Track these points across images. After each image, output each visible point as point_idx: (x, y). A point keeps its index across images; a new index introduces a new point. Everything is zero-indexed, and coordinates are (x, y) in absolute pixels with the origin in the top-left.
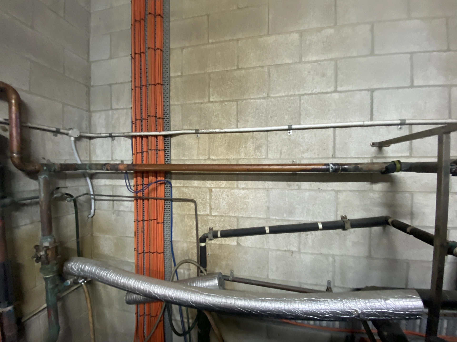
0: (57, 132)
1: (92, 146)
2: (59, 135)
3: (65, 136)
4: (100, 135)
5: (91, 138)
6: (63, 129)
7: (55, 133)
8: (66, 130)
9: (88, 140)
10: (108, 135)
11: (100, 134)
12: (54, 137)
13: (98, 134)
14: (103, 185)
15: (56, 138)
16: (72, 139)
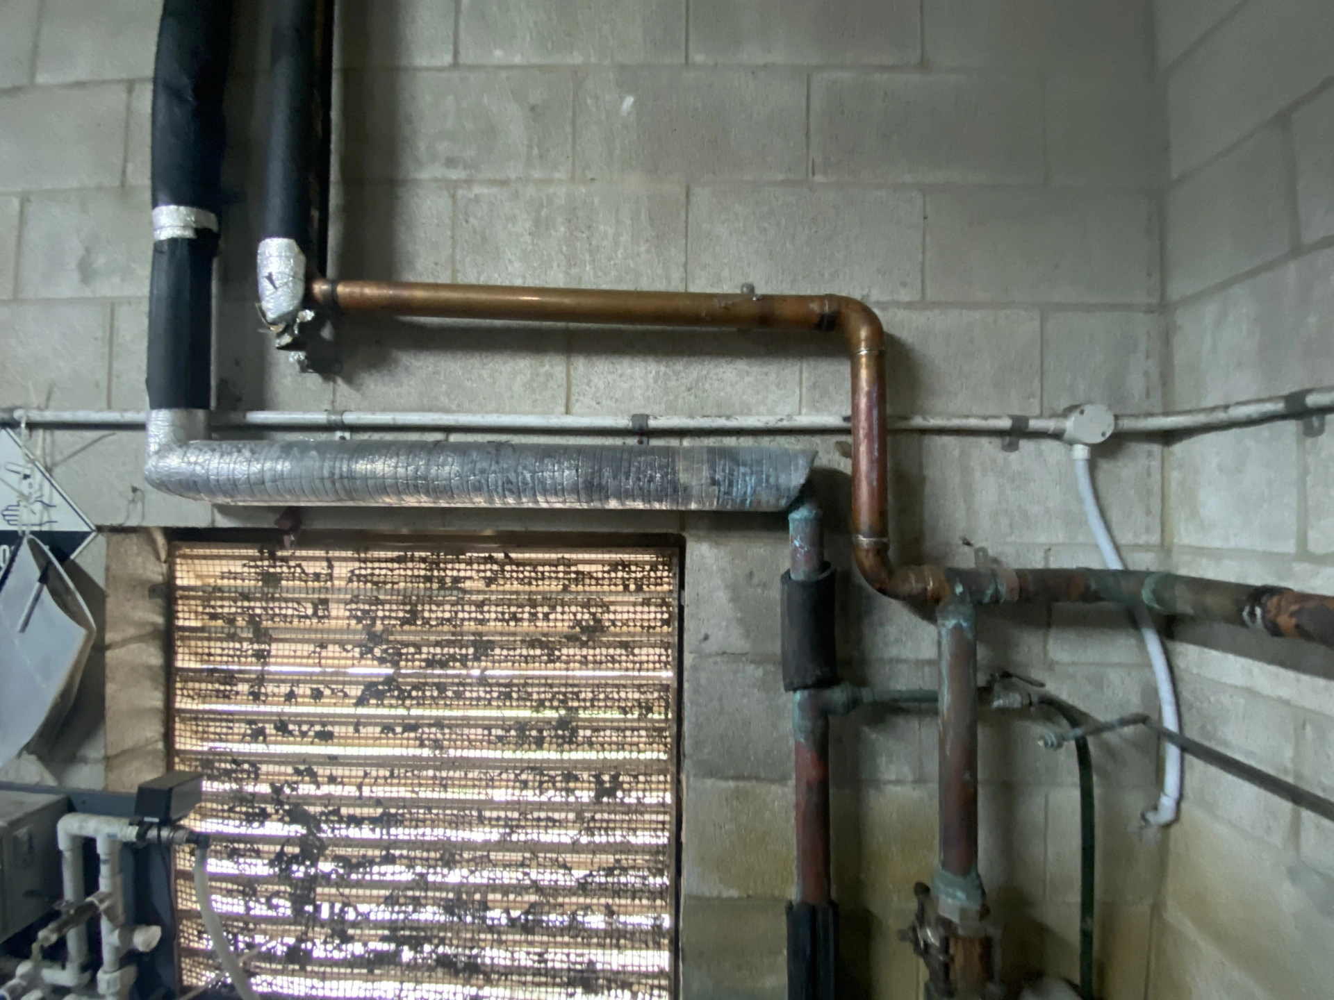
0: (1017, 433)
1: (1175, 476)
2: (1024, 444)
3: (1048, 445)
4: (1221, 416)
5: (1168, 437)
6: (1040, 416)
7: (1007, 440)
8: (1054, 415)
9: (1156, 448)
10: (1280, 406)
11: (1226, 407)
12: (1006, 454)
13: (1214, 409)
14: (1235, 687)
15: (1013, 456)
16: (1081, 452)
